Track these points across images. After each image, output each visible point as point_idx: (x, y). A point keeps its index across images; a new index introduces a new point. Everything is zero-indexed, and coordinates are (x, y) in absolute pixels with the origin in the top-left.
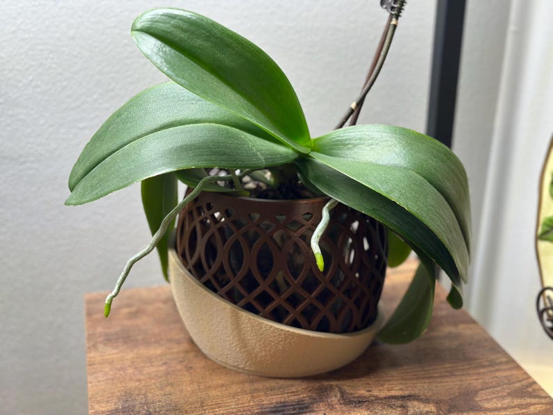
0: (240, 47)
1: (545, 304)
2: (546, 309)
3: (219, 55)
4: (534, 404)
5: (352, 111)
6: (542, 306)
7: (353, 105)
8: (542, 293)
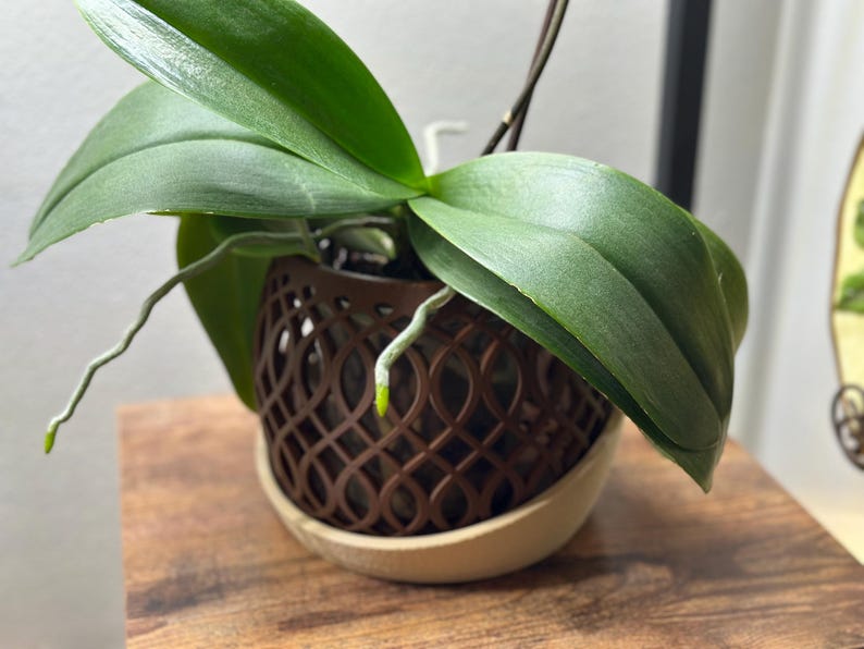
0: (267, 8)
1: (845, 410)
2: (846, 420)
3: (224, 18)
4: (826, 566)
5: (504, 128)
6: (840, 414)
7: (506, 117)
8: (840, 395)
